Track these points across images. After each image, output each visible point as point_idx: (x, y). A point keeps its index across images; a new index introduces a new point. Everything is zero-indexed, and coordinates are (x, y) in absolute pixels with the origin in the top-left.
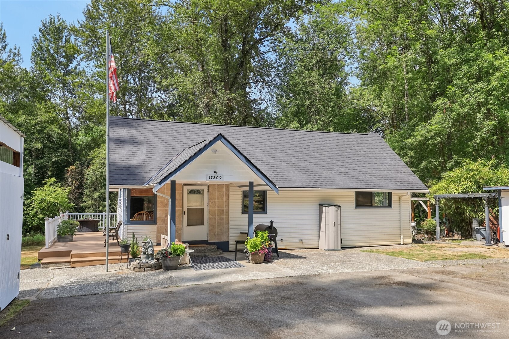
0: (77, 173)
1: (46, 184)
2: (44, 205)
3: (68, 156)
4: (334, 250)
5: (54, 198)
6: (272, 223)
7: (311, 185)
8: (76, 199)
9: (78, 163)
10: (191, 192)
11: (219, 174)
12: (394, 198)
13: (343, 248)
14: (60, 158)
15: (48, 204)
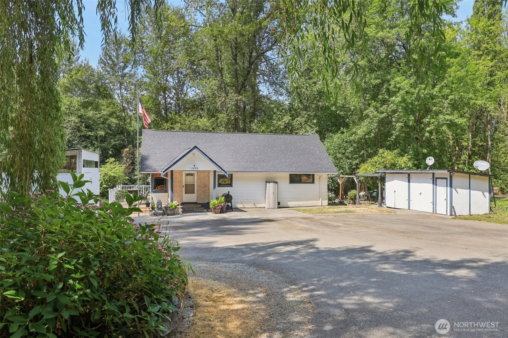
0: (130, 153)
1: (107, 162)
2: (107, 178)
3: (123, 140)
4: (273, 208)
5: (114, 173)
6: (229, 192)
7: (259, 170)
8: (130, 173)
9: (131, 146)
10: (187, 175)
11: (196, 167)
12: (316, 177)
13: (279, 208)
14: (118, 142)
15: (109, 177)
